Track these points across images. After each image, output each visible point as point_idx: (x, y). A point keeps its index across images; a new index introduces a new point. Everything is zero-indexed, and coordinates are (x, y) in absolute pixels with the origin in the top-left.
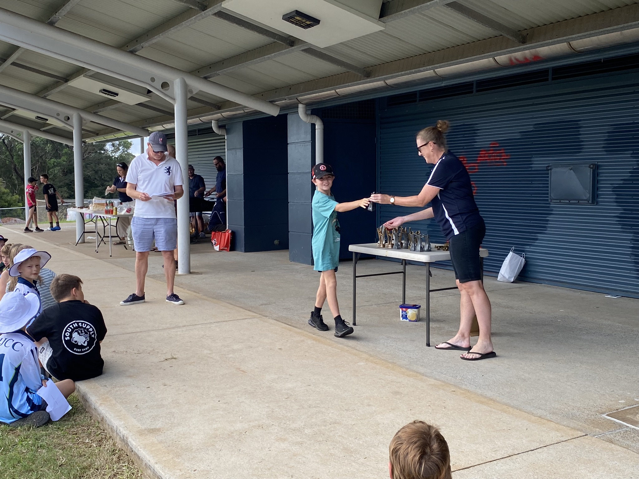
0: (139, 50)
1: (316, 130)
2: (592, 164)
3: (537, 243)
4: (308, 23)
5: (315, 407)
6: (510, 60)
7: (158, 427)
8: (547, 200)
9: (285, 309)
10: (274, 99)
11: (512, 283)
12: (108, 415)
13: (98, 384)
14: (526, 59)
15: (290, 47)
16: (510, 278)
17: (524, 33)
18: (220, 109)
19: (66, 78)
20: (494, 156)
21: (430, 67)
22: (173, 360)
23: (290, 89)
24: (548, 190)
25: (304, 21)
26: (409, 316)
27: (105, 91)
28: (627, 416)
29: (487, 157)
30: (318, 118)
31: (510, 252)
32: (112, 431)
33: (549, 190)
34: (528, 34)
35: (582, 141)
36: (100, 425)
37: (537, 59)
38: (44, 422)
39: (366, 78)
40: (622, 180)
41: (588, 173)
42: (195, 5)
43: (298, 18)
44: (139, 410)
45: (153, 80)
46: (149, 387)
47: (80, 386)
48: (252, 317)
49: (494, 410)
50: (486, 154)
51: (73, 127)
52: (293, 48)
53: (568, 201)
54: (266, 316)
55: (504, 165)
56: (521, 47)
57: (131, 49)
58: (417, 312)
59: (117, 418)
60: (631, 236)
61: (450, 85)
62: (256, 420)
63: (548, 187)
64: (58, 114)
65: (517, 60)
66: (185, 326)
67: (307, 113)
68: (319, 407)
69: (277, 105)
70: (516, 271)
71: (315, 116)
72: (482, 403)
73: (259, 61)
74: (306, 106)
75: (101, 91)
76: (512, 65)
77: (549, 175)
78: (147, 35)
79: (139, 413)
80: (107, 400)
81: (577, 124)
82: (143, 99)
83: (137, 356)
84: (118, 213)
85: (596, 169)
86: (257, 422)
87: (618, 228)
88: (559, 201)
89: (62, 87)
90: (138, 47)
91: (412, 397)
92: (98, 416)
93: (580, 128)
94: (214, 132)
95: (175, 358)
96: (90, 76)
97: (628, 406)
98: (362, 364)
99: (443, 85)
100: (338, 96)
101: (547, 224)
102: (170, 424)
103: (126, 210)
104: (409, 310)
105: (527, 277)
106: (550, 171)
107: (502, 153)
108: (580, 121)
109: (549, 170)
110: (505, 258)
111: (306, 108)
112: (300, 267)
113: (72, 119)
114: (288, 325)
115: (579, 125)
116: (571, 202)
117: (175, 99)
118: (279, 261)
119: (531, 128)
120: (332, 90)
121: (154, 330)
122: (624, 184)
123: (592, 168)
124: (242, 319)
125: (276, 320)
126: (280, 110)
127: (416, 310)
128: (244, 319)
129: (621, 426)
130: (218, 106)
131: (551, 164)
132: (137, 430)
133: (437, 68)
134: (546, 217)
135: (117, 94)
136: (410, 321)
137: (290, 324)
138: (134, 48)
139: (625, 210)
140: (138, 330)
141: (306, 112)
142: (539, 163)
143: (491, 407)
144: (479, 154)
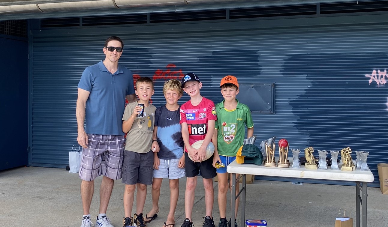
2: (272, 84)
20: (172, 75)
29: (164, 75)
35: (261, 66)
40: (298, 96)
60: (308, 137)
81: (256, 53)
93: (258, 56)
107: (180, 73)
108: (258, 51)
116: (254, 112)
119: (210, 54)
122: (300, 99)
123: (273, 87)
139: (301, 118)
144: (155, 73)
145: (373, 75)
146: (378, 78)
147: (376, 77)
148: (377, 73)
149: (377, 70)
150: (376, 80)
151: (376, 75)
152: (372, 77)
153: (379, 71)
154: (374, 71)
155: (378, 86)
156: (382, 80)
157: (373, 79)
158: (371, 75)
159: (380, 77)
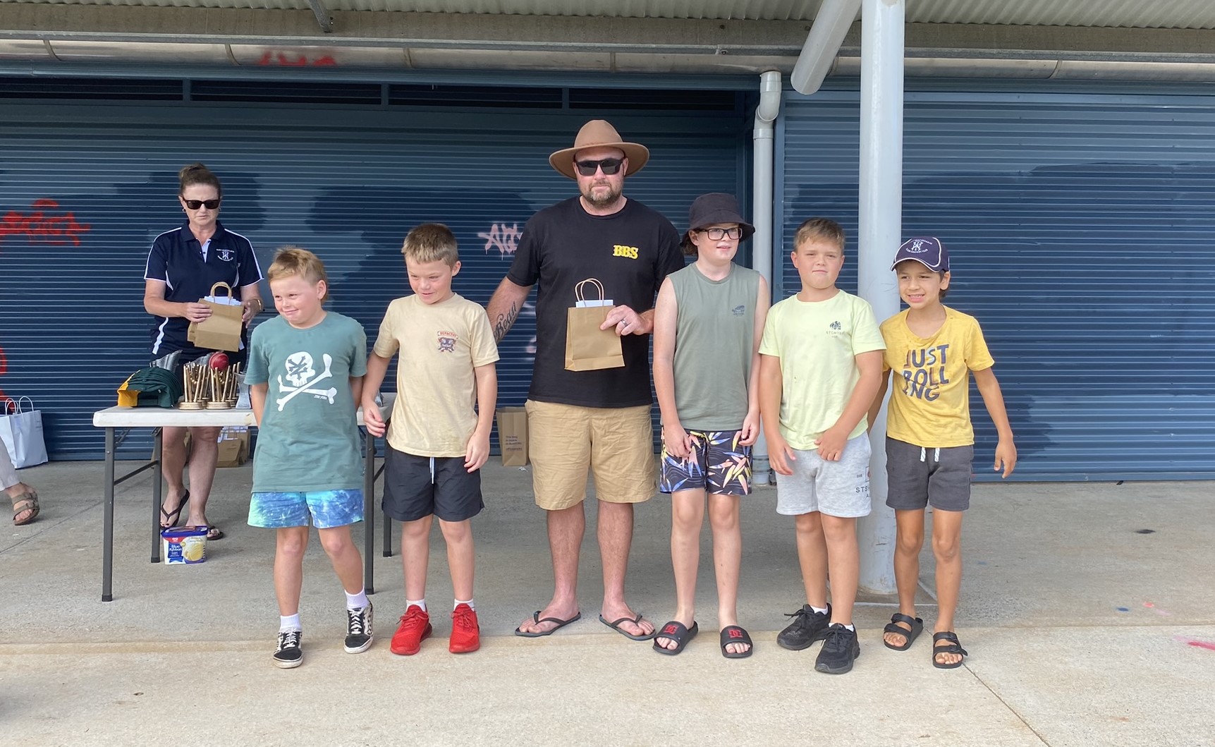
6: (267, 56)
14: (303, 59)
20: (47, 226)
29: (26, 226)
34: (332, 18)
35: (263, 210)
37: (326, 64)
40: (345, 275)
50: (22, 220)
55: (73, 244)
65: (281, 57)
76: (262, 64)
93: (258, 186)
107: (67, 220)
119: (144, 179)
145: (492, 233)
146: (501, 240)
147: (498, 238)
148: (500, 230)
149: (499, 225)
150: (499, 244)
151: (498, 233)
152: (490, 238)
153: (503, 227)
154: (495, 227)
155: (502, 256)
156: (509, 245)
157: (493, 242)
158: (489, 235)
159: (504, 238)
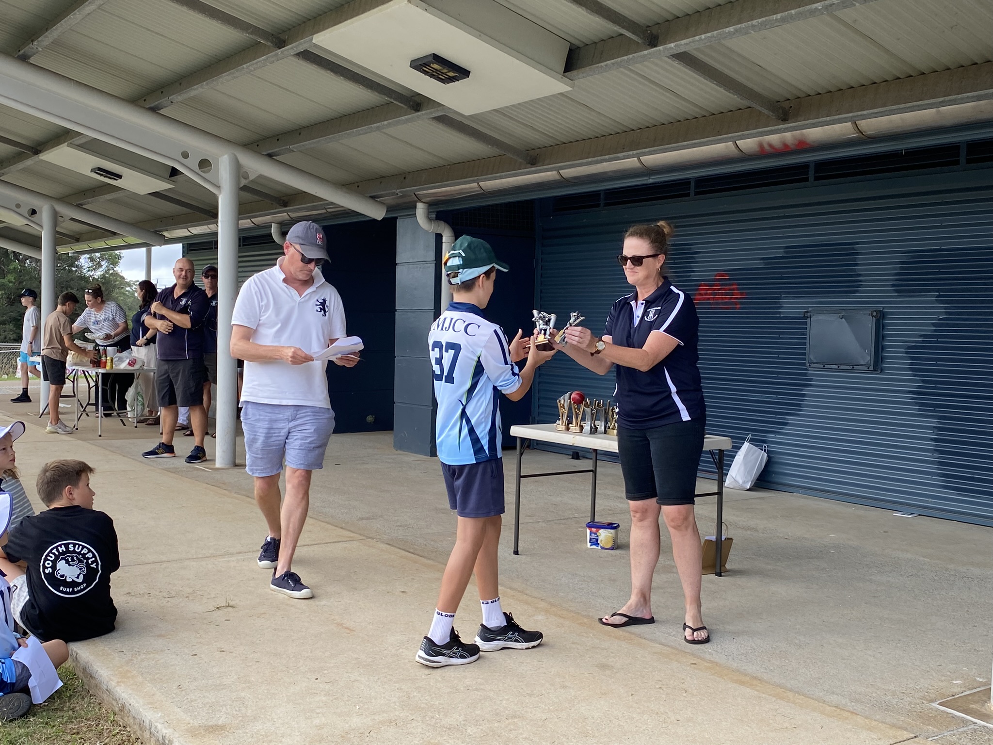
0: (167, 107)
1: (444, 244)
2: (875, 311)
3: (787, 429)
4: (451, 74)
5: (477, 690)
6: (761, 145)
7: (220, 723)
8: (804, 364)
9: (400, 526)
10: (379, 193)
11: (748, 490)
12: (132, 701)
13: (109, 648)
14: (786, 145)
15: (413, 111)
16: (744, 482)
17: (786, 105)
18: (286, 206)
19: (37, 148)
20: (722, 294)
21: (635, 152)
22: (230, 609)
23: (405, 178)
24: (805, 349)
25: (445, 71)
26: (601, 541)
27: (100, 171)
28: (971, 706)
29: (711, 294)
30: (447, 226)
31: (746, 443)
32: (141, 729)
33: (807, 349)
34: (791, 107)
35: (860, 275)
36: (118, 718)
37: (803, 147)
38: (21, 713)
39: (529, 165)
40: (921, 336)
41: (869, 323)
42: (267, 39)
43: (435, 66)
44: (184, 693)
45: (185, 155)
46: (196, 655)
47: (78, 651)
48: (348, 539)
49: (764, 695)
50: (708, 290)
51: (41, 226)
52: (419, 113)
53: (836, 367)
54: (372, 538)
55: (736, 308)
56: (781, 126)
57: (152, 105)
58: (613, 535)
59: (150, 706)
60: (933, 422)
61: (661, 182)
62: (383, 712)
63: (805, 344)
64: (18, 206)
65: (770, 145)
66: (240, 553)
67: (430, 216)
68: (482, 689)
69: (382, 203)
70: (755, 472)
71: (442, 222)
72: (742, 683)
73: (361, 132)
74: (429, 206)
75: (93, 170)
76: (762, 154)
77: (808, 326)
78: (180, 84)
79: (185, 698)
80: (129, 675)
81: (853, 249)
82: (162, 186)
83: (168, 602)
84: (114, 366)
85: (880, 318)
86: (385, 715)
87: (914, 409)
88: (822, 366)
89: (29, 162)
90: (163, 101)
91: (629, 673)
92: (114, 703)
93: (857, 254)
94: (274, 241)
95: (232, 607)
96: (78, 146)
97: (969, 689)
98: (540, 617)
99: (651, 181)
100: (483, 191)
101: (802, 400)
102: (240, 718)
103: (128, 361)
104: (601, 531)
105: (770, 482)
106: (809, 319)
107: (734, 289)
108: (857, 243)
109: (807, 317)
110: (736, 452)
111: (428, 209)
112: (413, 458)
113: (41, 212)
114: (410, 552)
115: (855, 250)
116: (841, 367)
117: (219, 187)
118: (378, 449)
119: (780, 253)
120: (473, 181)
121: (189, 559)
122: (923, 342)
123: (874, 317)
124: (333, 542)
125: (389, 544)
126: (387, 212)
127: (612, 531)
128: (336, 542)
129: (965, 722)
130: (284, 201)
131: (810, 309)
132: (186, 727)
133: (644, 154)
134: (801, 390)
135: (120, 177)
136: (603, 548)
137: (411, 551)
138: (156, 103)
139: (924, 381)
140: (164, 558)
141: (428, 215)
142: (790, 306)
143: (757, 691)
144: (697, 290)
